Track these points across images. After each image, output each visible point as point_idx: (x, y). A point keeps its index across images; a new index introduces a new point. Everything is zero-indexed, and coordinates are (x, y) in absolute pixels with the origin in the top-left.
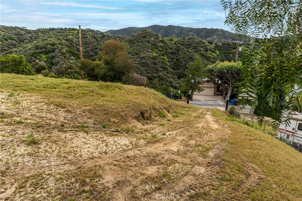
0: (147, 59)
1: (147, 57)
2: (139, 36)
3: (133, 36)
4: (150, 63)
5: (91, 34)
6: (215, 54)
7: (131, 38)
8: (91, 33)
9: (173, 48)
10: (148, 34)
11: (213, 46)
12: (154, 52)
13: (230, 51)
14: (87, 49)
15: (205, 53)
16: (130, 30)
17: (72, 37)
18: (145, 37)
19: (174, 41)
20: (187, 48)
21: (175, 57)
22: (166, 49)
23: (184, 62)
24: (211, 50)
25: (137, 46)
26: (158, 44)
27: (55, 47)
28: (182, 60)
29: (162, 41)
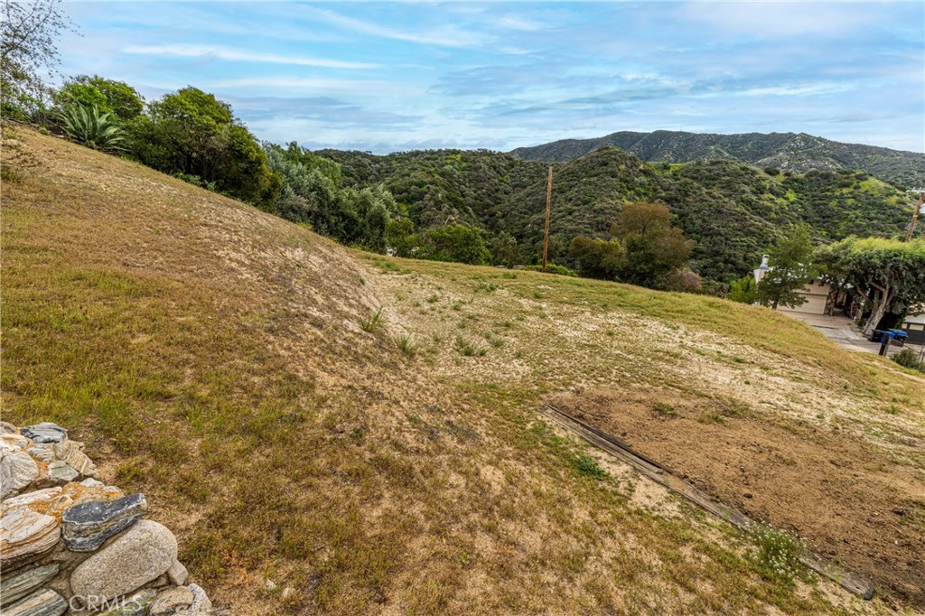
0: (610, 214)
1: (610, 210)
2: (591, 161)
3: (578, 162)
4: (615, 224)
5: (488, 161)
6: (785, 202)
7: (571, 166)
8: (487, 159)
9: (672, 187)
10: (613, 156)
11: (780, 179)
12: (624, 198)
13: (828, 194)
14: (479, 192)
15: (754, 198)
16: (562, 145)
17: (451, 167)
18: (606, 164)
19: (672, 169)
20: (707, 186)
21: (677, 209)
22: (655, 190)
23: (699, 222)
24: (771, 191)
25: (585, 184)
26: (636, 179)
27: (424, 188)
28: (694, 216)
29: (645, 173)
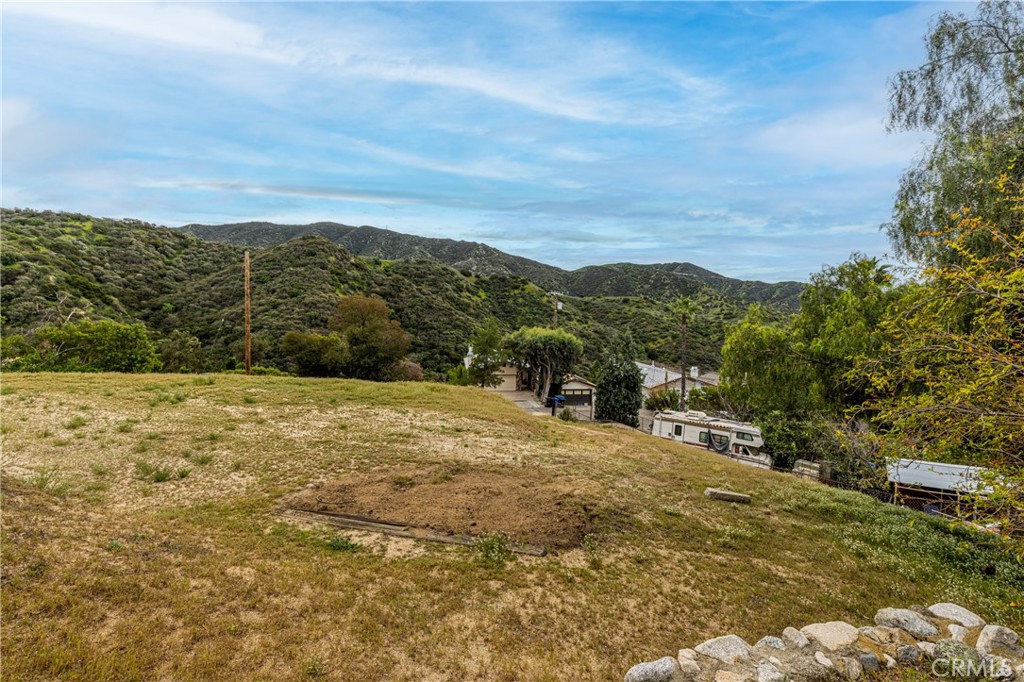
0: (324, 308)
1: (324, 304)
2: (296, 250)
3: (279, 249)
4: (331, 318)
5: (143, 236)
6: (478, 299)
7: (271, 252)
8: (144, 234)
9: (385, 283)
10: (320, 247)
11: (471, 280)
12: (338, 292)
13: (507, 294)
14: (130, 277)
15: (456, 295)
16: (256, 228)
17: (74, 238)
18: (314, 255)
19: (383, 265)
20: (416, 283)
21: (393, 304)
22: (369, 285)
23: (414, 316)
24: (468, 290)
25: (291, 274)
26: (348, 272)
27: (17, 266)
28: (409, 311)
29: (357, 266)
